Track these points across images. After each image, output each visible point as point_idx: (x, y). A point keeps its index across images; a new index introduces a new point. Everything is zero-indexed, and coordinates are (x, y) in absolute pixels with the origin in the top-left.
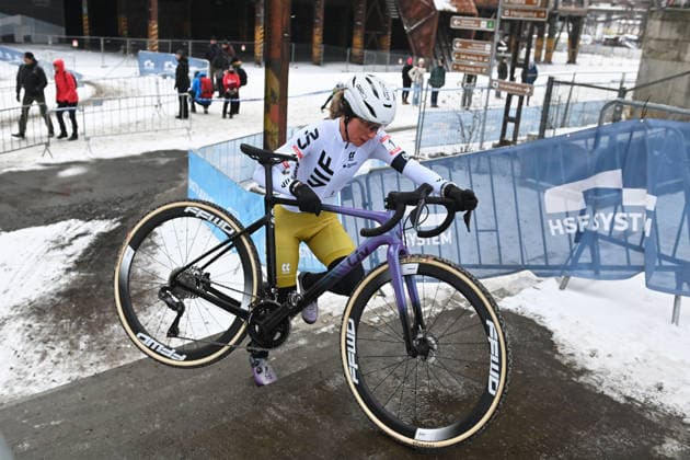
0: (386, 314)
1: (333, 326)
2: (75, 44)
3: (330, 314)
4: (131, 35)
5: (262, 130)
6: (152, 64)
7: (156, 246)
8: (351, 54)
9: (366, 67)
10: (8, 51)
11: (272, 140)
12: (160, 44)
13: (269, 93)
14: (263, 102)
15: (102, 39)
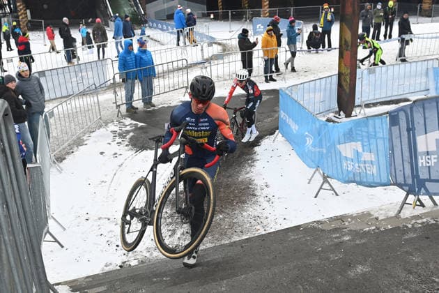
0: (419, 221)
1: (374, 228)
2: (212, 16)
3: (377, 219)
4: (250, 7)
5: (337, 72)
6: (262, 27)
7: (254, 161)
8: (421, 8)
9: (434, 19)
10: (169, 25)
11: (345, 80)
12: (270, 12)
13: (343, 42)
14: (338, 50)
15: (230, 11)
